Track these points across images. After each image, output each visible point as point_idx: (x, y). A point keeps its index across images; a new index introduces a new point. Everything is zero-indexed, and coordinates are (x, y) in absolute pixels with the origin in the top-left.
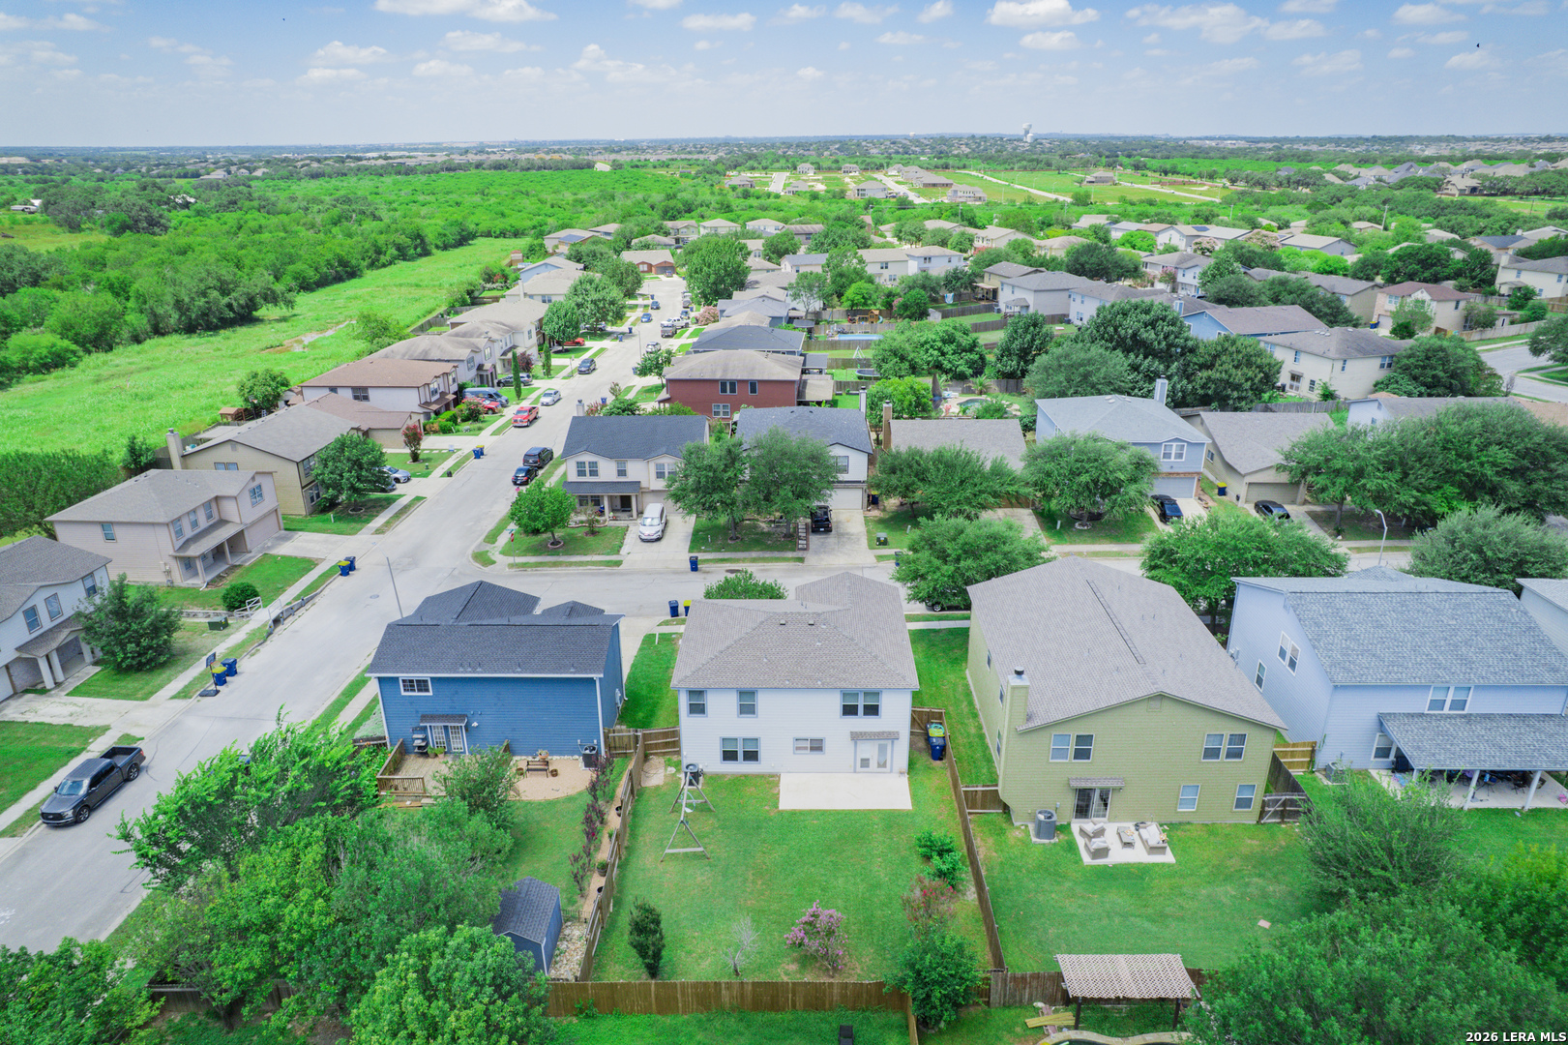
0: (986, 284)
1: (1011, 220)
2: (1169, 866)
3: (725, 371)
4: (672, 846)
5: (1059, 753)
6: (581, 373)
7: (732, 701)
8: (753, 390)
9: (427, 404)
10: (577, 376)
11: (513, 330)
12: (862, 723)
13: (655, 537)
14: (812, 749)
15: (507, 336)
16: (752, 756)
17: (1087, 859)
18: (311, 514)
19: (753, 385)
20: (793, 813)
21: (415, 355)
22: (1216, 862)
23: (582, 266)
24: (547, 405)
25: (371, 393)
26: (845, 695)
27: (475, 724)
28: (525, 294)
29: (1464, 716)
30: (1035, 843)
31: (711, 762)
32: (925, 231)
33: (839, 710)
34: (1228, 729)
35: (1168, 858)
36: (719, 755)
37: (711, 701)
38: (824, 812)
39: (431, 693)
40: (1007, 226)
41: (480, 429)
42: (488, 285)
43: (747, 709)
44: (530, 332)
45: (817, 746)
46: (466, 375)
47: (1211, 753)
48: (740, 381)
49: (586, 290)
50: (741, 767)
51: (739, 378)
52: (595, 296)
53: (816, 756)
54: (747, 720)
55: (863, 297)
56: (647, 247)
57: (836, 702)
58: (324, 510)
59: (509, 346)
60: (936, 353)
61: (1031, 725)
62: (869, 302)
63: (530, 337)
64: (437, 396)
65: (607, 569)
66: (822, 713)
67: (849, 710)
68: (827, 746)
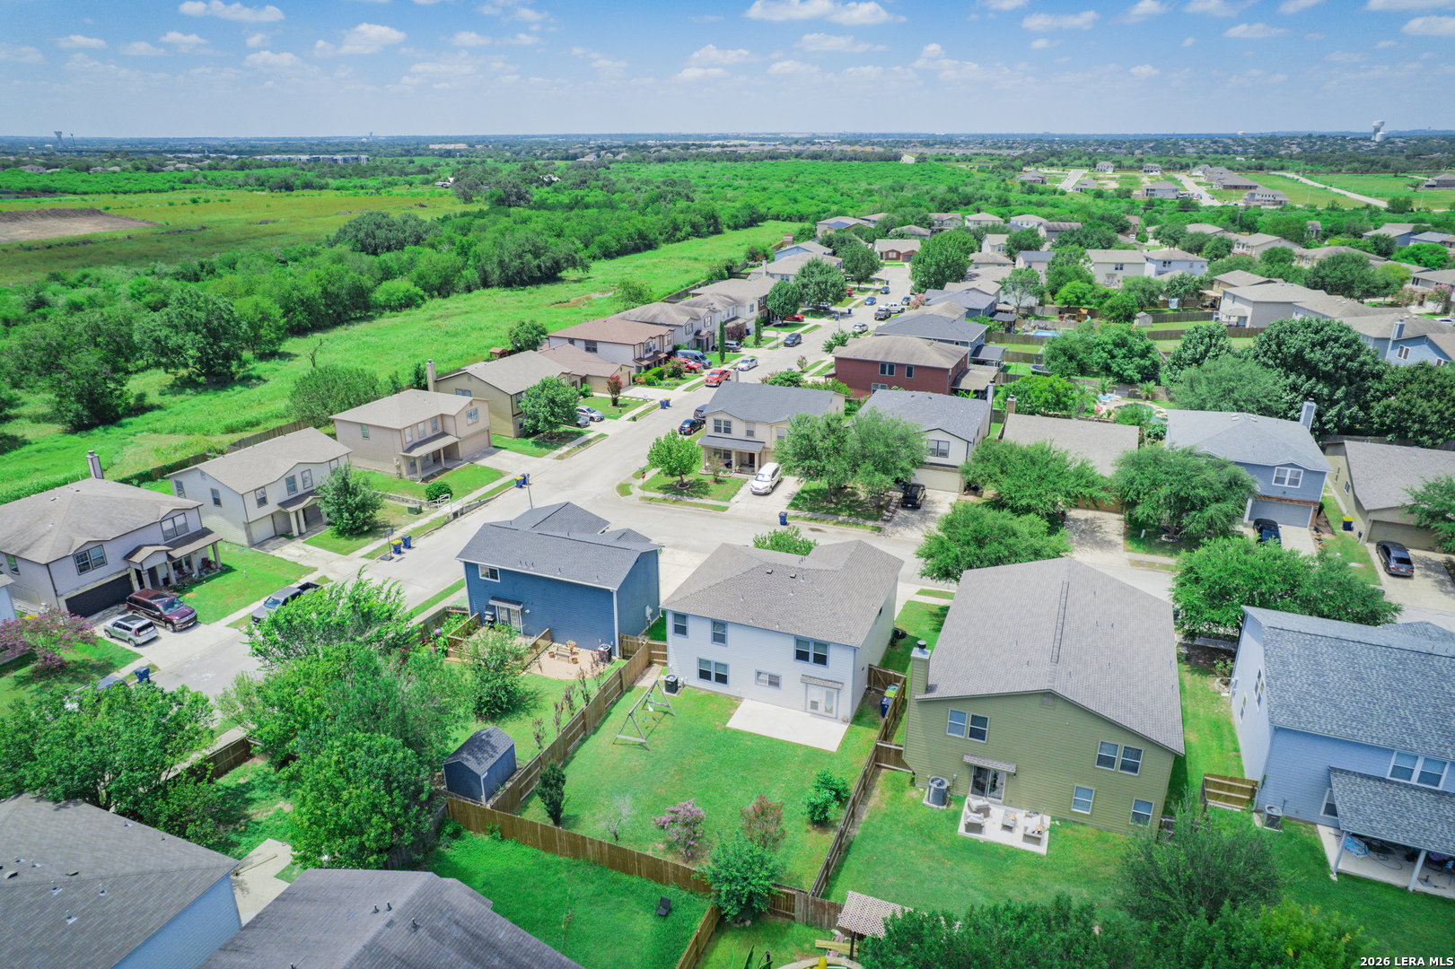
0: (1212, 293)
1: (1281, 227)
2: (1039, 856)
3: (887, 354)
5: (954, 728)
6: (786, 345)
7: (706, 630)
8: (909, 374)
9: (641, 359)
10: (782, 348)
12: (811, 668)
13: (763, 491)
14: (770, 683)
16: (722, 679)
18: (518, 437)
19: (910, 369)
20: (736, 732)
23: (830, 250)
24: (743, 370)
25: (599, 346)
26: (799, 641)
27: (528, 611)
29: (1436, 792)
31: (689, 677)
33: (793, 654)
34: (1123, 742)
35: (1042, 849)
36: (696, 673)
37: (691, 625)
38: (761, 737)
39: (499, 581)
40: (1275, 233)
41: (677, 385)
42: (751, 263)
43: (719, 638)
44: (752, 306)
45: (774, 682)
46: (684, 338)
47: (1105, 761)
48: (898, 365)
50: (712, 686)
51: (897, 362)
52: (819, 278)
53: (773, 690)
54: (718, 647)
55: (1077, 296)
56: (901, 236)
57: (790, 648)
58: (528, 436)
59: (731, 317)
60: (1105, 355)
61: (929, 696)
62: (1082, 301)
63: (752, 311)
64: (651, 354)
65: (714, 513)
66: (781, 657)
67: (802, 656)
68: (783, 682)
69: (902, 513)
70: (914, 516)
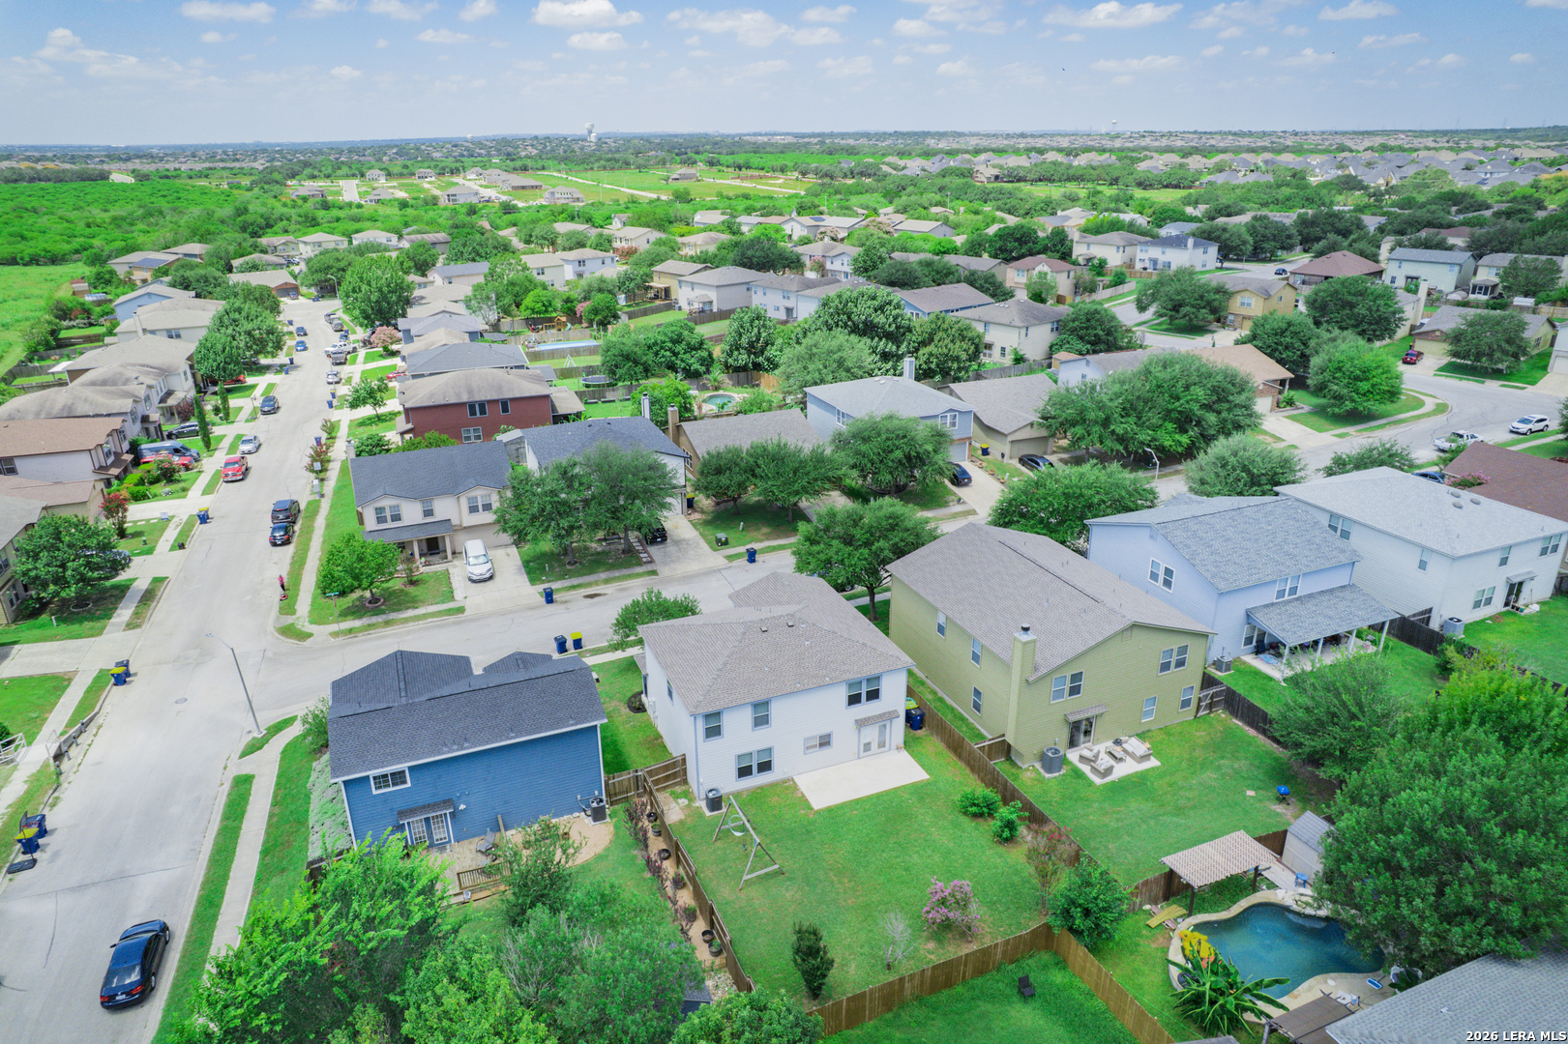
0: (658, 283)
2: (1157, 768)
3: (470, 392)
4: (751, 871)
5: (1058, 694)
6: (265, 413)
7: (747, 715)
8: (505, 410)
9: (102, 469)
10: (262, 418)
11: (164, 372)
12: (866, 709)
13: (488, 575)
14: (821, 745)
15: (161, 379)
16: (765, 766)
17: (1097, 780)
18: (15, 621)
19: (505, 404)
20: (830, 810)
21: (55, 412)
22: (1186, 756)
23: (193, 293)
24: (250, 453)
25: (18, 464)
26: (851, 685)
27: (462, 807)
28: (144, 330)
29: (1297, 599)
30: (1049, 779)
31: (729, 784)
32: (557, 235)
33: (845, 700)
34: (1176, 643)
35: (1154, 762)
36: (734, 773)
37: (728, 722)
38: (857, 801)
39: (409, 785)
41: (184, 490)
42: (65, 323)
43: (761, 721)
44: (185, 373)
45: (825, 741)
47: (1165, 667)
48: (489, 402)
49: (234, 321)
50: (757, 780)
51: (488, 398)
52: (249, 326)
53: (826, 751)
54: (763, 731)
55: (544, 305)
56: (255, 267)
57: (842, 694)
58: (34, 614)
59: (164, 391)
60: (668, 353)
61: (1039, 674)
62: (550, 309)
63: (187, 379)
64: (112, 459)
65: (452, 619)
66: (829, 709)
67: (854, 700)
68: (834, 740)
69: (653, 550)
70: (670, 547)
